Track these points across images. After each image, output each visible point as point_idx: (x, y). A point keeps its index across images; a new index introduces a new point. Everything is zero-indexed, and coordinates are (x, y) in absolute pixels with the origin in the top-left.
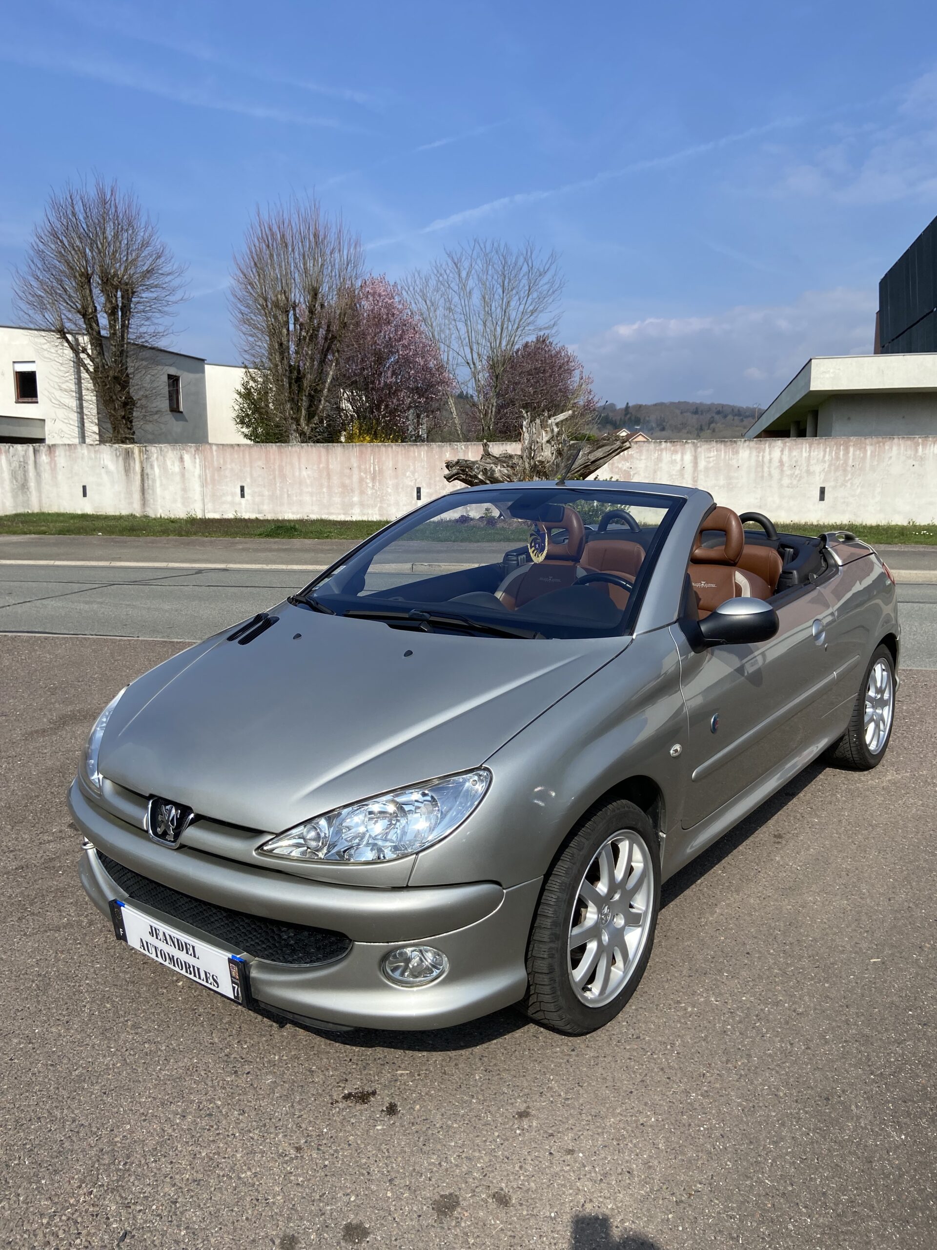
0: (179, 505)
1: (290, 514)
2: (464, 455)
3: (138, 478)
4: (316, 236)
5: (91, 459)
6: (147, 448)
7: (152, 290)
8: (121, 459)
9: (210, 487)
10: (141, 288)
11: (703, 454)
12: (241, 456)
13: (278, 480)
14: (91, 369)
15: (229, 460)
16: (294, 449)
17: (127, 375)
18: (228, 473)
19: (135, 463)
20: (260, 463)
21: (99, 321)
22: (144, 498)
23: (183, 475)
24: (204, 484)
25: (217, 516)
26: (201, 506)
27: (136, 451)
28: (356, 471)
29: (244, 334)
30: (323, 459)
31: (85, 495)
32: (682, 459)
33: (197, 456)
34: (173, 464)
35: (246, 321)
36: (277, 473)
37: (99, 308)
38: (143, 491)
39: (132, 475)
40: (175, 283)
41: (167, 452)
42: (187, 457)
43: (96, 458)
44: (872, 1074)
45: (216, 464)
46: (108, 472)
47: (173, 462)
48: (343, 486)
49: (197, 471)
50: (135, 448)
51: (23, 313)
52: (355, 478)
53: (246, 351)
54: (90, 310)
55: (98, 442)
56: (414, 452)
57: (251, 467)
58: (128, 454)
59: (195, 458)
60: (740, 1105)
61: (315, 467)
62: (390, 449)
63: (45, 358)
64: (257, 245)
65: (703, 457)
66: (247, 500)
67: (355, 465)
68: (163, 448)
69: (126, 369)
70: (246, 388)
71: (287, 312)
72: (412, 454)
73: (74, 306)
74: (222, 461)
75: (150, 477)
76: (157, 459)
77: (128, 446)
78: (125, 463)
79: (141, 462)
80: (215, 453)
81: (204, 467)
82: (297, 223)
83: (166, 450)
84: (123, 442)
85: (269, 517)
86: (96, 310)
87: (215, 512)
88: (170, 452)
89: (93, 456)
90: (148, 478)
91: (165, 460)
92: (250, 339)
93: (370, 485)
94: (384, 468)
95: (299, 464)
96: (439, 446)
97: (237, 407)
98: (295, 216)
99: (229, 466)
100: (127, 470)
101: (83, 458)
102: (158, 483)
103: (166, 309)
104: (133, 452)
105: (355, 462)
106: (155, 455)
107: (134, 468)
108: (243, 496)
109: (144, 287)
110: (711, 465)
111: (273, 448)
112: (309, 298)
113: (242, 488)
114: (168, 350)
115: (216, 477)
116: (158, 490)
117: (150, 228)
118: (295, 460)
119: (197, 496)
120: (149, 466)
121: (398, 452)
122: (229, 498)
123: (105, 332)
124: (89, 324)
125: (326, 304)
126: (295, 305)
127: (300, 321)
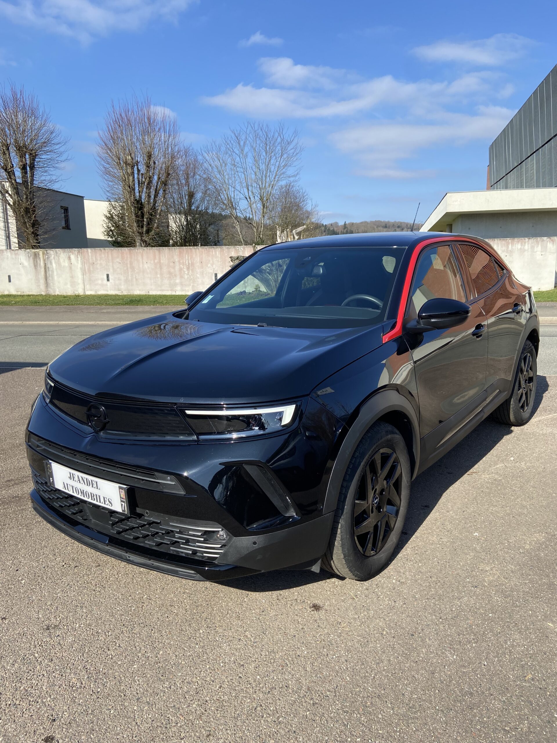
0: (69, 286)
1: (137, 291)
2: (243, 254)
3: (43, 270)
4: (149, 119)
5: (13, 259)
6: (48, 252)
7: (48, 153)
8: (31, 258)
9: (88, 275)
10: (41, 153)
12: (106, 255)
13: (130, 270)
14: (12, 204)
15: (99, 259)
16: (139, 251)
17: (34, 207)
18: (98, 266)
19: (40, 261)
20: (118, 260)
21: (15, 173)
22: (47, 282)
23: (71, 268)
24: (84, 274)
25: (92, 293)
26: (83, 287)
27: (41, 253)
28: (177, 264)
29: (106, 180)
30: (157, 257)
31: (10, 281)
33: (79, 256)
34: (64, 261)
35: (107, 172)
36: (129, 266)
37: (15, 166)
38: (46, 278)
39: (39, 269)
40: (62, 149)
41: (60, 254)
42: (72, 257)
43: (16, 258)
44: (440, 618)
45: (90, 260)
46: (24, 267)
47: (64, 260)
48: (170, 273)
49: (79, 265)
50: (40, 252)
52: (177, 268)
53: (108, 191)
54: (9, 167)
55: (18, 249)
56: (212, 252)
57: (113, 262)
58: (36, 256)
59: (78, 257)
60: (359, 641)
61: (152, 262)
62: (197, 250)
64: (112, 125)
66: (111, 283)
67: (177, 260)
68: (57, 252)
69: (34, 203)
70: (110, 214)
71: (133, 167)
72: (211, 253)
74: (94, 259)
75: (50, 269)
76: (54, 258)
77: (36, 250)
78: (34, 261)
79: (44, 260)
80: (90, 254)
81: (83, 263)
82: (137, 110)
83: (59, 253)
84: (33, 248)
85: (125, 293)
86: (13, 166)
87: (91, 290)
88: (62, 253)
89: (14, 256)
90: (49, 270)
91: (59, 259)
92: (110, 183)
93: (186, 272)
94: (194, 262)
95: (142, 260)
96: (227, 248)
97: (105, 225)
98: (135, 107)
99: (99, 262)
100: (36, 266)
101: (7, 258)
102: (55, 273)
103: (57, 165)
104: (39, 254)
105: (176, 259)
106: (53, 256)
107: (40, 264)
108: (108, 280)
109: (43, 152)
111: (126, 250)
112: (146, 158)
113: (108, 276)
114: (59, 191)
115: (91, 269)
116: (56, 278)
117: (45, 115)
118: (140, 258)
119: (80, 281)
120: (49, 263)
121: (202, 252)
122: (100, 282)
123: (19, 180)
124: (9, 176)
125: (156, 162)
126: (137, 163)
127: (141, 172)
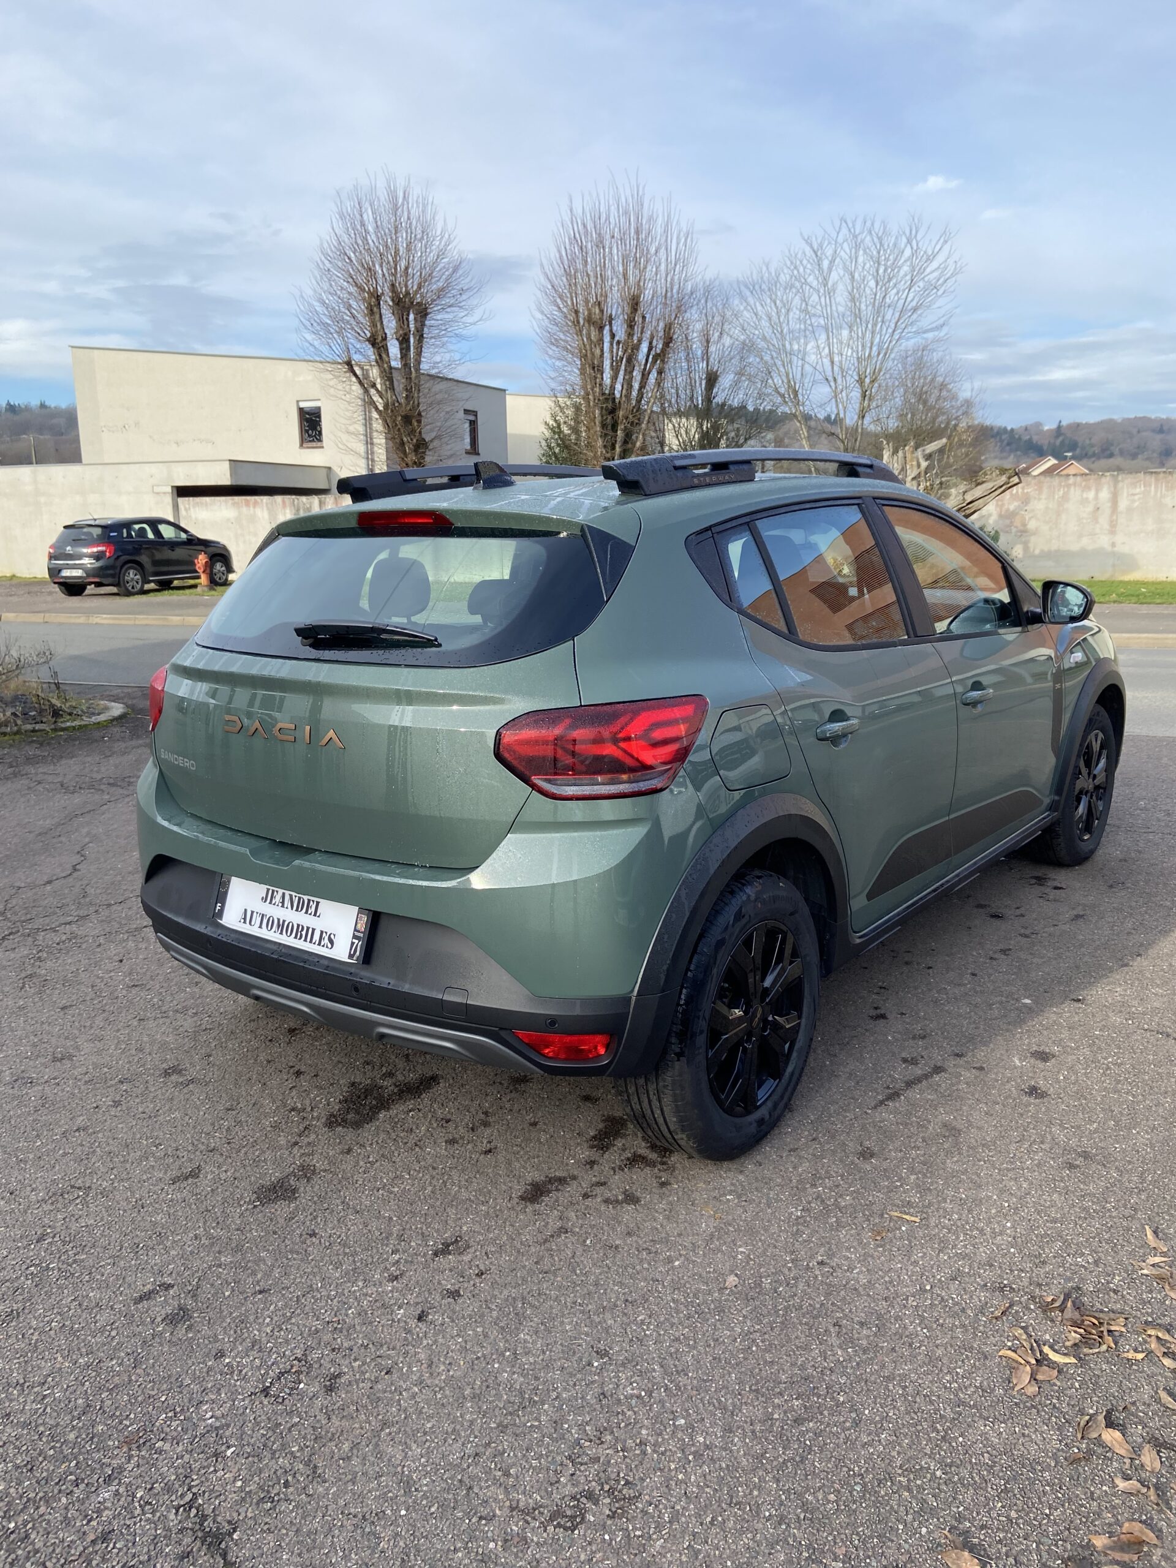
4: (638, 231)
7: (449, 310)
10: (435, 309)
11: (1125, 491)
14: (381, 408)
17: (420, 414)
21: (390, 351)
29: (550, 357)
32: (1096, 498)
35: (555, 343)
37: (388, 335)
40: (473, 301)
51: (308, 345)
53: (552, 379)
54: (380, 338)
63: (332, 396)
64: (568, 247)
65: (1125, 494)
69: (418, 406)
70: (556, 421)
71: (601, 329)
73: (363, 335)
82: (616, 215)
86: (386, 337)
92: (558, 363)
97: (544, 444)
98: (613, 209)
103: (464, 332)
109: (438, 308)
110: (1136, 504)
112: (627, 309)
114: (467, 380)
117: (447, 236)
123: (396, 363)
124: (380, 356)
125: (648, 316)
126: (611, 319)
127: (617, 338)
